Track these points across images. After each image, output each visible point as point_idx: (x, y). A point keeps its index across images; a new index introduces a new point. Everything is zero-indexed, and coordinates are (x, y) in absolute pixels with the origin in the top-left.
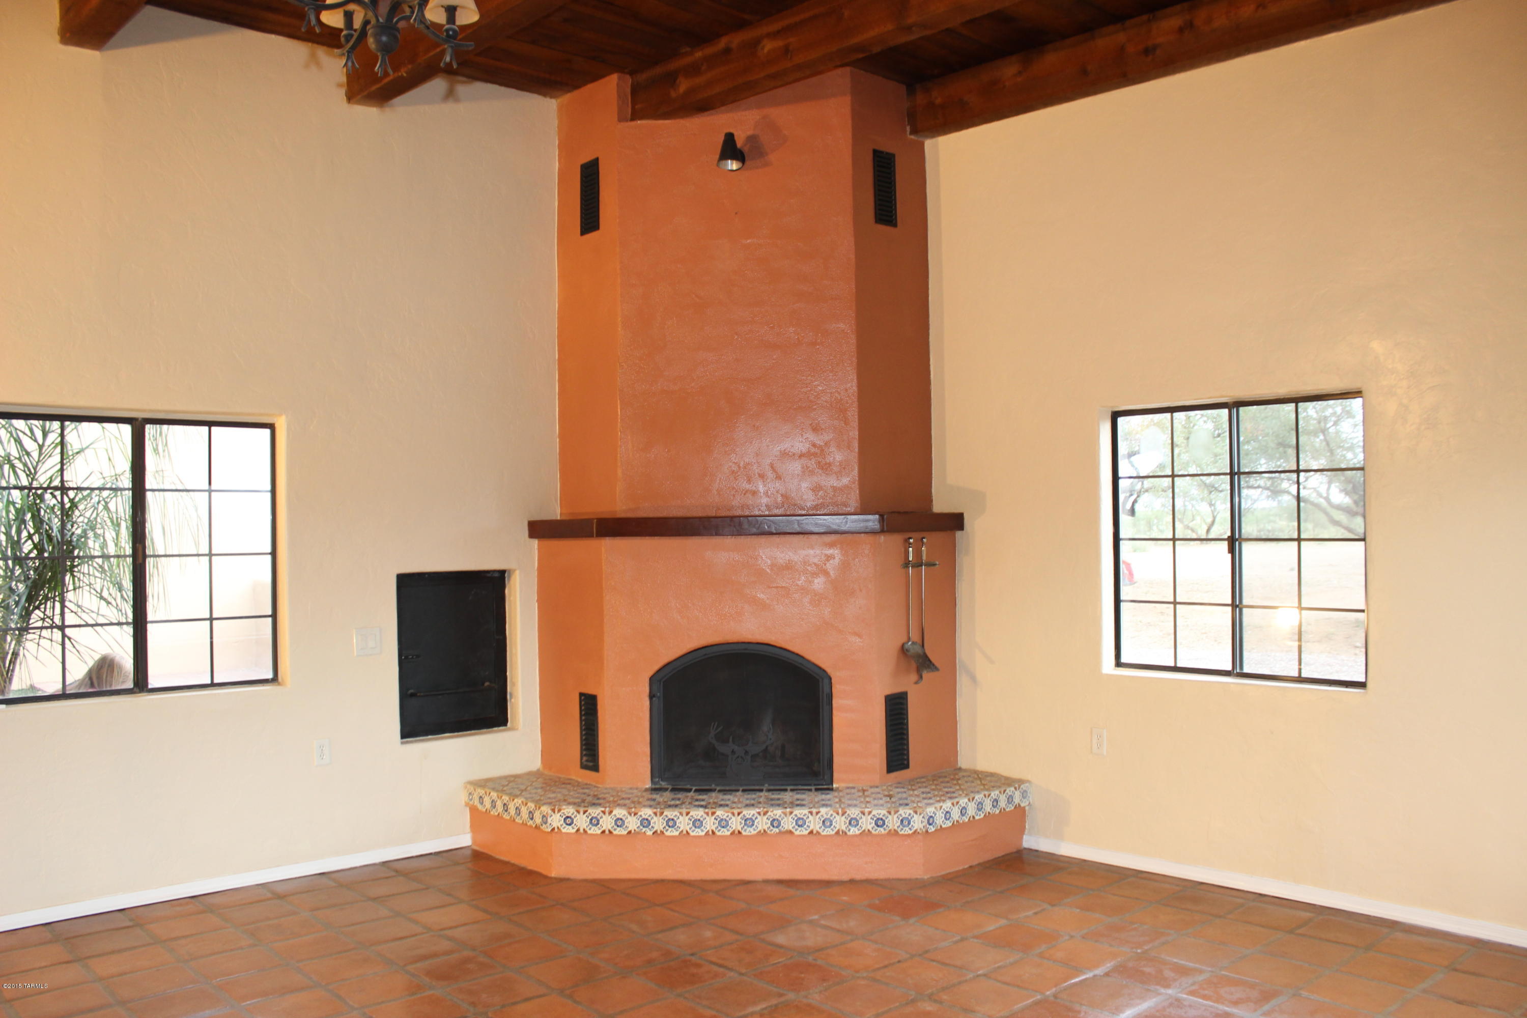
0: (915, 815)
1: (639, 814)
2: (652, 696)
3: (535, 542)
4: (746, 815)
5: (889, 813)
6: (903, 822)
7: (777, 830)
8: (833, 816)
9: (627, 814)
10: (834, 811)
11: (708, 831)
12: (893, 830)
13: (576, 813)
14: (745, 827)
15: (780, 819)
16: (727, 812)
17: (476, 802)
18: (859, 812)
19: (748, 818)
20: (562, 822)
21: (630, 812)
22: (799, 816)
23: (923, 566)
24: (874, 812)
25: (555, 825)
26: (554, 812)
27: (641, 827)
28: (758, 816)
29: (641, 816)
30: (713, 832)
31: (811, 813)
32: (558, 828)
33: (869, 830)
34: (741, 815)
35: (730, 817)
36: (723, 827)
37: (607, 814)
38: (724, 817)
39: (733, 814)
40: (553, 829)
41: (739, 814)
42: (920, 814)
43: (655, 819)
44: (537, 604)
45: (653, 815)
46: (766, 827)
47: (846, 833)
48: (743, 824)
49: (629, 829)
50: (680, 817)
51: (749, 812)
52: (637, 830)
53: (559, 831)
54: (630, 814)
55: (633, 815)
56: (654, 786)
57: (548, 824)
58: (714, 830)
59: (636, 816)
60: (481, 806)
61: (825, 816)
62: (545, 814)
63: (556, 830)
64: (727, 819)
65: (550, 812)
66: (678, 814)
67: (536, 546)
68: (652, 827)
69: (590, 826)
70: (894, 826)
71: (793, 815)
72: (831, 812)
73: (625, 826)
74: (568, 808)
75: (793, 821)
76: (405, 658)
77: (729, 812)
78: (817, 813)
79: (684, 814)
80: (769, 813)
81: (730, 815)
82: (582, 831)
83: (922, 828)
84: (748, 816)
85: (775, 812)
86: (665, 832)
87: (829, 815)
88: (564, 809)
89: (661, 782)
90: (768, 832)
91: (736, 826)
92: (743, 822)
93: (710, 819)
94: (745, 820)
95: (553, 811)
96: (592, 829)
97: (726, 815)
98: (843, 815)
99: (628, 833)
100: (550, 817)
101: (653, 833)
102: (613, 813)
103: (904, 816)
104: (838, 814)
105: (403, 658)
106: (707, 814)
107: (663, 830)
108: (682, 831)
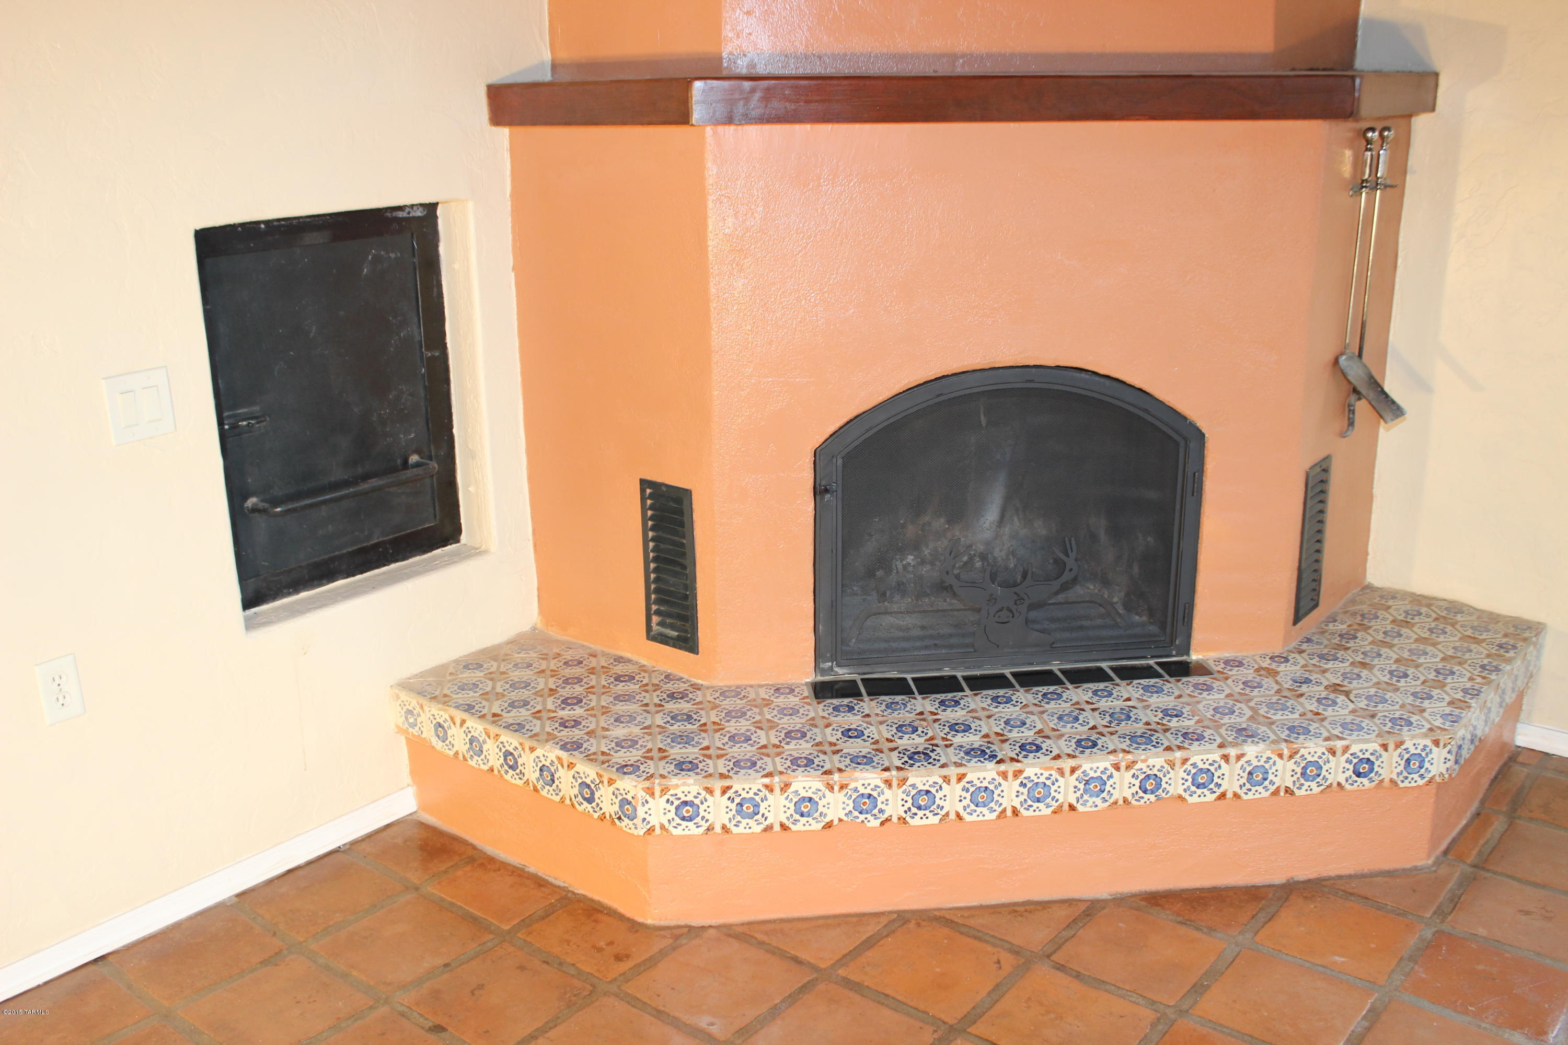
0: (1435, 749)
1: (852, 786)
2: (819, 491)
3: (504, 132)
4: (1089, 771)
5: (1385, 747)
6: (1409, 763)
7: (1152, 798)
8: (1271, 762)
9: (823, 789)
10: (1273, 752)
11: (1004, 810)
12: (1387, 780)
13: (703, 793)
14: (1086, 797)
15: (1160, 775)
16: (1047, 769)
17: (429, 733)
18: (1324, 750)
19: (1092, 778)
20: (672, 814)
21: (831, 782)
22: (1201, 765)
23: (1378, 192)
24: (1355, 748)
25: (654, 821)
26: (652, 795)
27: (856, 813)
28: (1115, 773)
29: (856, 790)
30: (1015, 812)
31: (1226, 758)
32: (662, 827)
33: (1339, 784)
34: (1078, 773)
35: (1053, 778)
36: (1038, 801)
37: (777, 790)
38: (1042, 779)
39: (1061, 772)
40: (651, 830)
41: (1073, 770)
42: (1445, 746)
43: (888, 793)
44: (513, 274)
45: (882, 785)
46: (1128, 794)
47: (1292, 793)
48: (1081, 791)
49: (828, 820)
50: (944, 785)
51: (1094, 766)
52: (845, 819)
53: (665, 833)
54: (831, 788)
55: (836, 788)
56: (820, 678)
57: (638, 821)
58: (1018, 806)
59: (845, 791)
60: (440, 743)
61: (1255, 763)
62: (629, 797)
63: (658, 831)
64: (1048, 783)
65: (641, 794)
66: (940, 781)
67: (506, 143)
68: (881, 811)
69: (738, 818)
70: (1392, 772)
71: (1188, 766)
72: (1269, 753)
73: (818, 814)
74: (685, 784)
75: (1186, 777)
76: (230, 428)
77: (1051, 768)
78: (1239, 757)
79: (954, 780)
80: (1139, 765)
81: (1055, 775)
82: (718, 829)
83: (1444, 772)
84: (1092, 774)
85: (1151, 762)
86: (908, 819)
87: (1264, 759)
88: (677, 786)
89: (836, 669)
90: (1134, 802)
91: (1066, 795)
92: (1081, 786)
93: (1010, 787)
94: (1087, 783)
95: (650, 792)
96: (742, 825)
97: (1046, 774)
98: (1291, 757)
99: (824, 827)
100: (643, 805)
101: (882, 824)
102: (792, 789)
103: (1413, 751)
104: (1280, 756)
105: (226, 427)
106: (1004, 775)
107: (904, 815)
108: (947, 814)
